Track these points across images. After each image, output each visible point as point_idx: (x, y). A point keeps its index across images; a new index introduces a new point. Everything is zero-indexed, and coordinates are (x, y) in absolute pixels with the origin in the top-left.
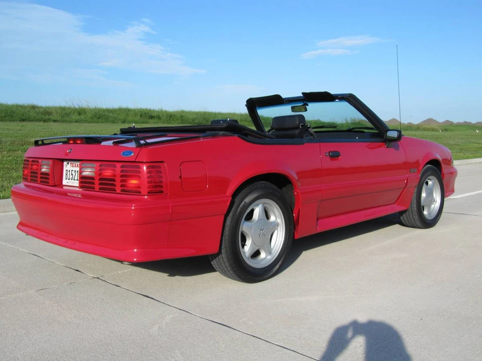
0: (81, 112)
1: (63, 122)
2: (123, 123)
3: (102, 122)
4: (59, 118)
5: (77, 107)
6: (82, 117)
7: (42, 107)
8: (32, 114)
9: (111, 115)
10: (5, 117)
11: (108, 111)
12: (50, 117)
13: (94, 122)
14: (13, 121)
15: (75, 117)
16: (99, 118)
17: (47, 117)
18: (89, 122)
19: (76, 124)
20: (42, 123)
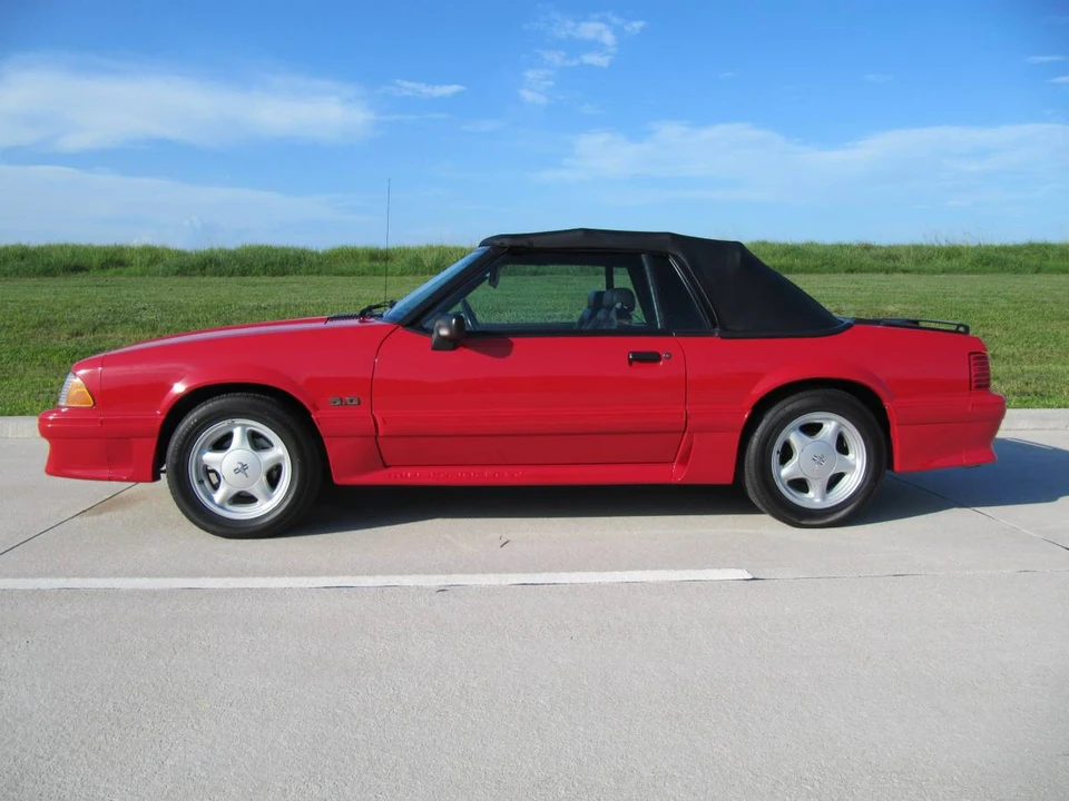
0: (952, 253)
1: (920, 272)
2: (1037, 272)
3: (992, 272)
4: (910, 265)
5: (944, 244)
6: (955, 263)
7: (881, 247)
8: (867, 260)
9: (1012, 257)
10: (823, 265)
11: (1005, 249)
12: (897, 264)
13: (977, 272)
14: (835, 272)
15: (941, 263)
16: (988, 264)
17: (891, 264)
18: (968, 273)
19: (942, 276)
20: (882, 276)
